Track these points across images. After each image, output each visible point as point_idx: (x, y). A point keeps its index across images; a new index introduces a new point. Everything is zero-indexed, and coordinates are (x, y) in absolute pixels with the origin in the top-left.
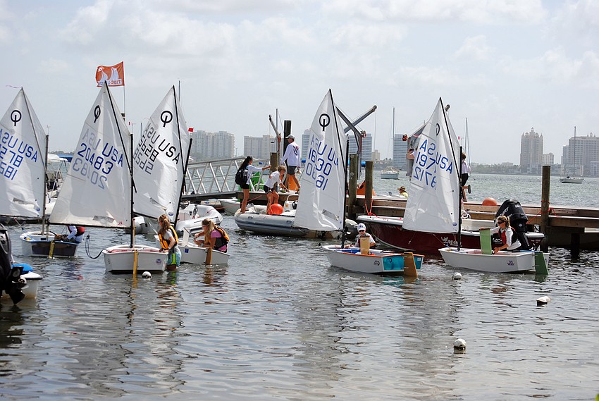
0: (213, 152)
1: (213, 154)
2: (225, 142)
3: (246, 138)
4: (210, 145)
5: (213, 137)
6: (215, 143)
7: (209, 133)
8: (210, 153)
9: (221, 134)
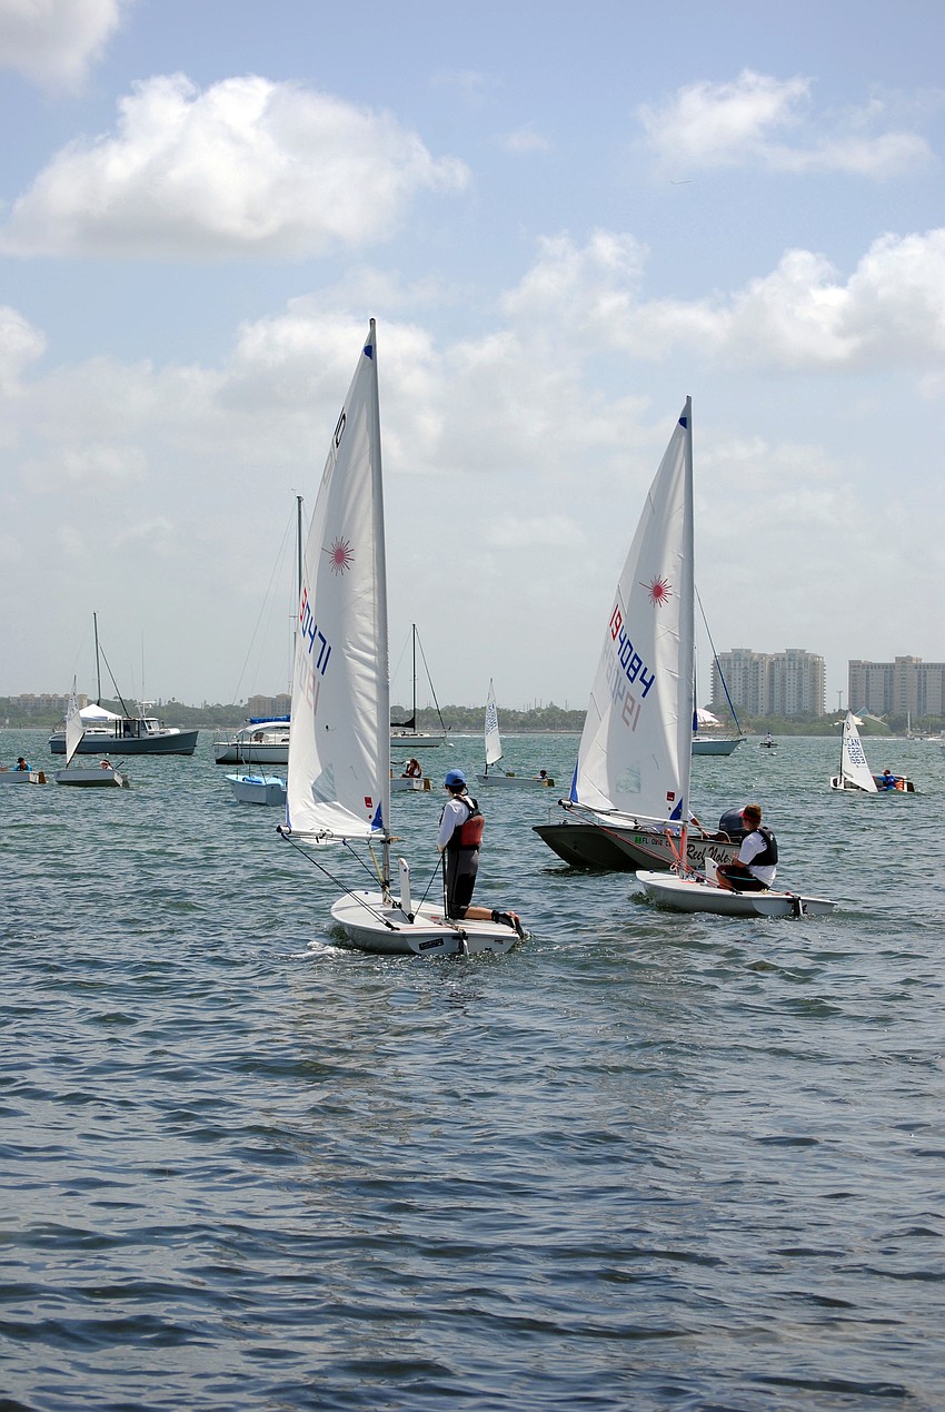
0: (771, 700)
1: (772, 707)
2: (800, 675)
3: (855, 666)
4: (764, 684)
5: (772, 664)
6: (777, 679)
7: (762, 656)
8: (764, 704)
9: (792, 655)
